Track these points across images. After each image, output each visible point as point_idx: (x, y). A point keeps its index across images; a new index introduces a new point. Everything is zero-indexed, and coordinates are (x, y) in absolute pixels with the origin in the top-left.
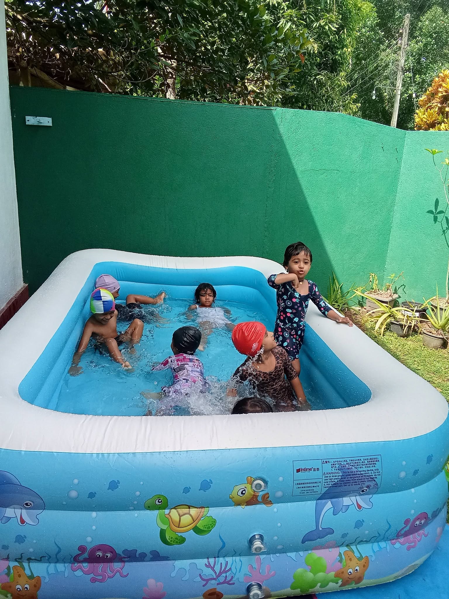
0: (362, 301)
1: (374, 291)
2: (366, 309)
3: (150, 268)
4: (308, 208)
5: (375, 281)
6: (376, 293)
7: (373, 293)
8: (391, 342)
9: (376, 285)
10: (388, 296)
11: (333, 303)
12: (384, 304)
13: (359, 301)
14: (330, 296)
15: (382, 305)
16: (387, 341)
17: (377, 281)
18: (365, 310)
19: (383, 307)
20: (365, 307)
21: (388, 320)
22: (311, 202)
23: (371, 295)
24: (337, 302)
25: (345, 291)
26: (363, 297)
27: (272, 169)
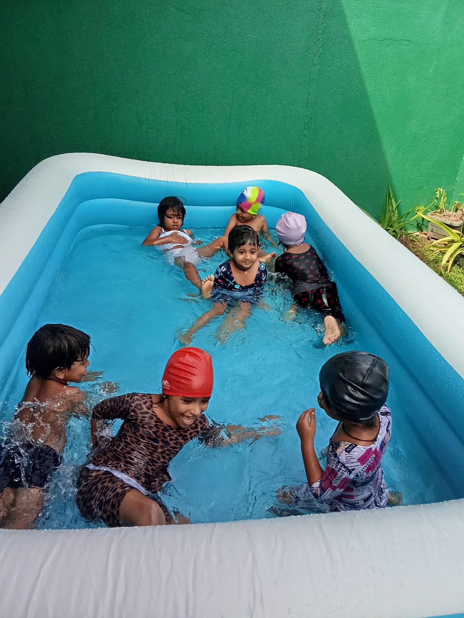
0: (421, 223)
1: (439, 211)
2: (426, 234)
3: (151, 180)
4: (365, 96)
5: (443, 197)
6: (442, 215)
7: (438, 214)
8: (460, 281)
9: (443, 204)
10: (458, 218)
11: (388, 228)
12: (455, 231)
13: (418, 224)
14: (385, 219)
15: (452, 232)
16: (455, 281)
17: (446, 198)
18: (424, 236)
19: (452, 234)
20: (425, 232)
21: (458, 252)
22: (370, 86)
23: (435, 217)
24: (391, 226)
25: (404, 212)
26: (423, 219)
27: (319, 37)
